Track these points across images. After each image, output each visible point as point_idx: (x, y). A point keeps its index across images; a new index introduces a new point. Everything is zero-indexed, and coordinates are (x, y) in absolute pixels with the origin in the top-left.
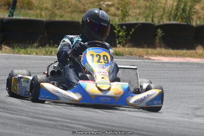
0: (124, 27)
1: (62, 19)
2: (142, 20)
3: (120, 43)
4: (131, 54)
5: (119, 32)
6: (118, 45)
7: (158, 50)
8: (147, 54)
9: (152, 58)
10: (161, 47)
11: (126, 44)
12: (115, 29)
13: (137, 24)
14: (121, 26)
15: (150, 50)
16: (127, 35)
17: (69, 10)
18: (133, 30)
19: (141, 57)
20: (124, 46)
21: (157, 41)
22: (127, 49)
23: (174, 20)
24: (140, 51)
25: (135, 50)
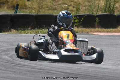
0: (78, 17)
1: (44, 14)
2: (87, 13)
3: (76, 26)
4: (82, 32)
5: (75, 20)
6: (75, 27)
7: (97, 29)
8: (91, 31)
9: (94, 34)
10: (98, 27)
11: (79, 26)
13: (85, 15)
14: (76, 16)
15: (93, 29)
16: (79, 22)
17: (47, 9)
18: (83, 19)
19: (88, 33)
20: (78, 27)
21: (96, 24)
22: (80, 29)
23: (105, 12)
24: (87, 30)
25: (84, 29)
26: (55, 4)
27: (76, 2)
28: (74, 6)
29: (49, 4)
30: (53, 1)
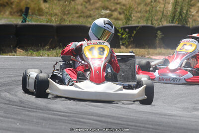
0: (127, 30)
1: (70, 24)
2: (143, 23)
3: (123, 44)
5: (122, 34)
6: (122, 47)
7: (158, 50)
8: (149, 54)
9: (153, 57)
10: (161, 48)
11: (129, 45)
12: (119, 32)
13: (137, 27)
14: (124, 28)
15: (151, 51)
16: (129, 37)
18: (135, 32)
19: (143, 56)
20: (127, 47)
21: (157, 42)
23: (172, 23)
24: (142, 51)
26: (89, 7)
27: (124, 5)
28: (121, 11)
29: (80, 7)
30: (86, 2)
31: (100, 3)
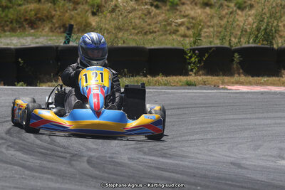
0: (197, 52)
2: (217, 43)
3: (192, 70)
4: (205, 83)
5: (191, 57)
6: (190, 73)
7: (236, 78)
8: (223, 83)
9: (229, 87)
11: (199, 71)
12: (187, 54)
13: (210, 48)
14: (194, 50)
15: (226, 79)
16: (199, 62)
18: (207, 55)
19: (216, 87)
21: (235, 66)
22: (200, 78)
24: (215, 79)
25: (209, 78)
26: (149, 21)
27: (193, 18)
28: (189, 25)
29: (137, 21)
30: (146, 15)
31: (163, 15)
